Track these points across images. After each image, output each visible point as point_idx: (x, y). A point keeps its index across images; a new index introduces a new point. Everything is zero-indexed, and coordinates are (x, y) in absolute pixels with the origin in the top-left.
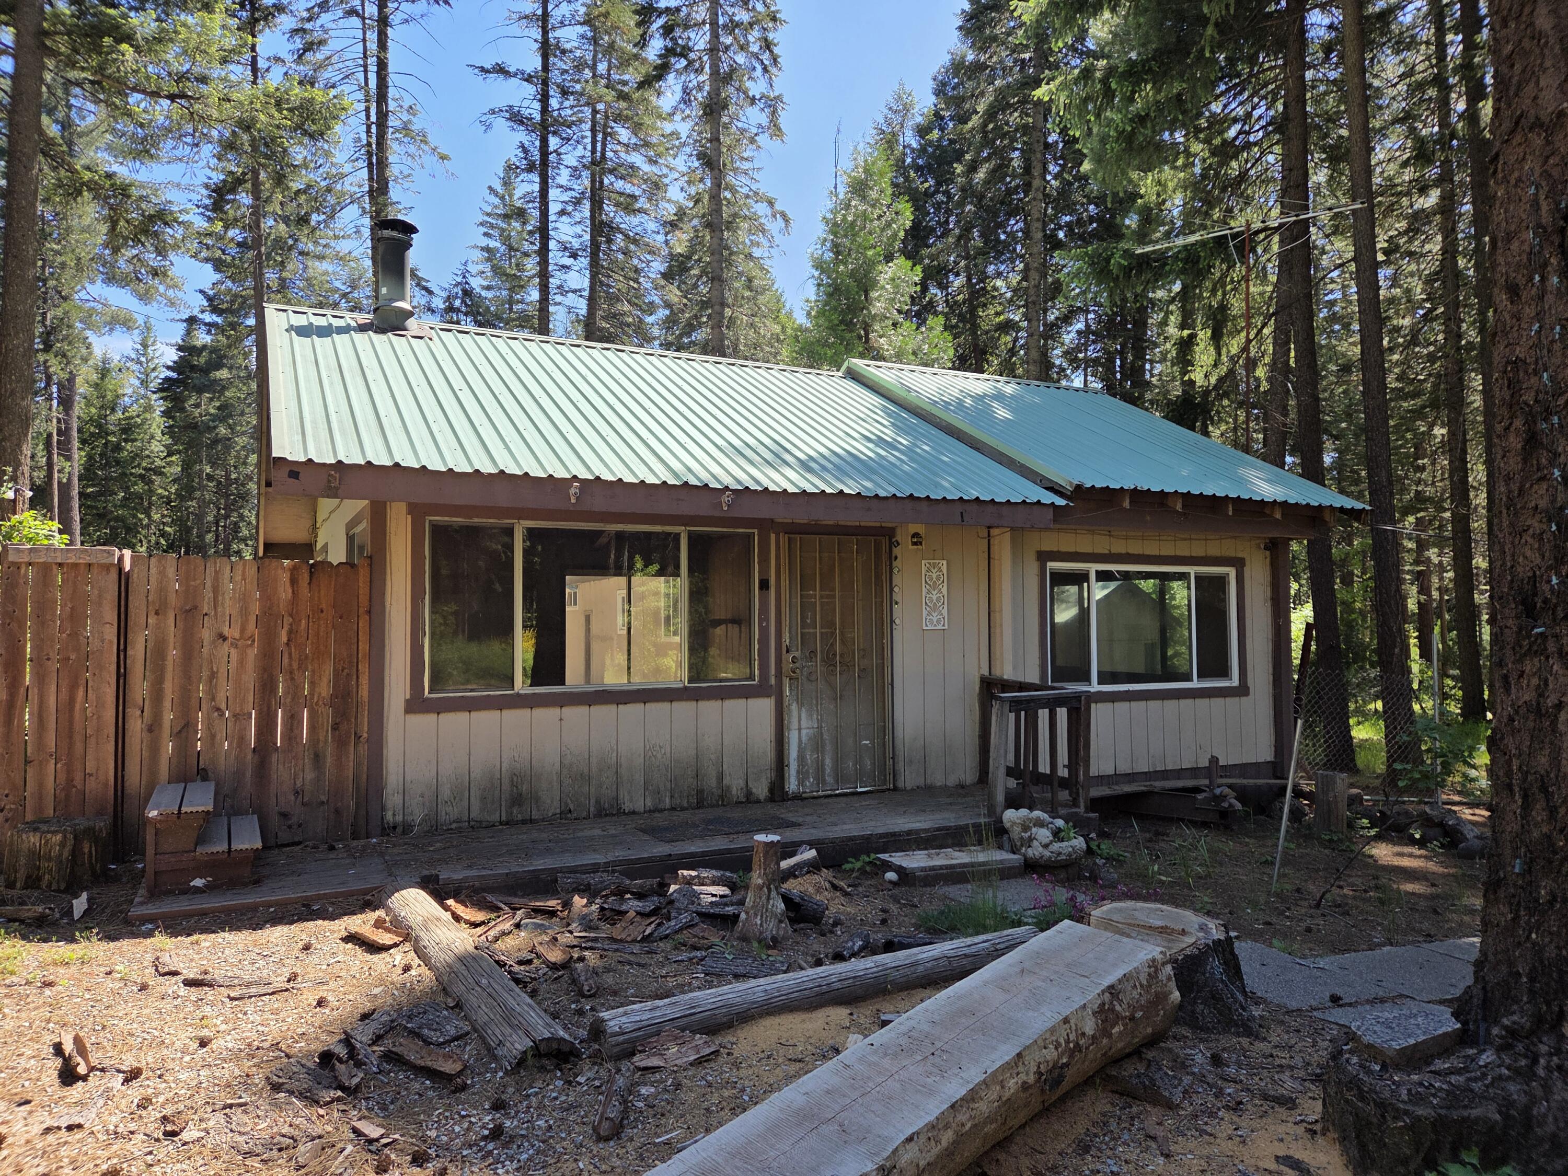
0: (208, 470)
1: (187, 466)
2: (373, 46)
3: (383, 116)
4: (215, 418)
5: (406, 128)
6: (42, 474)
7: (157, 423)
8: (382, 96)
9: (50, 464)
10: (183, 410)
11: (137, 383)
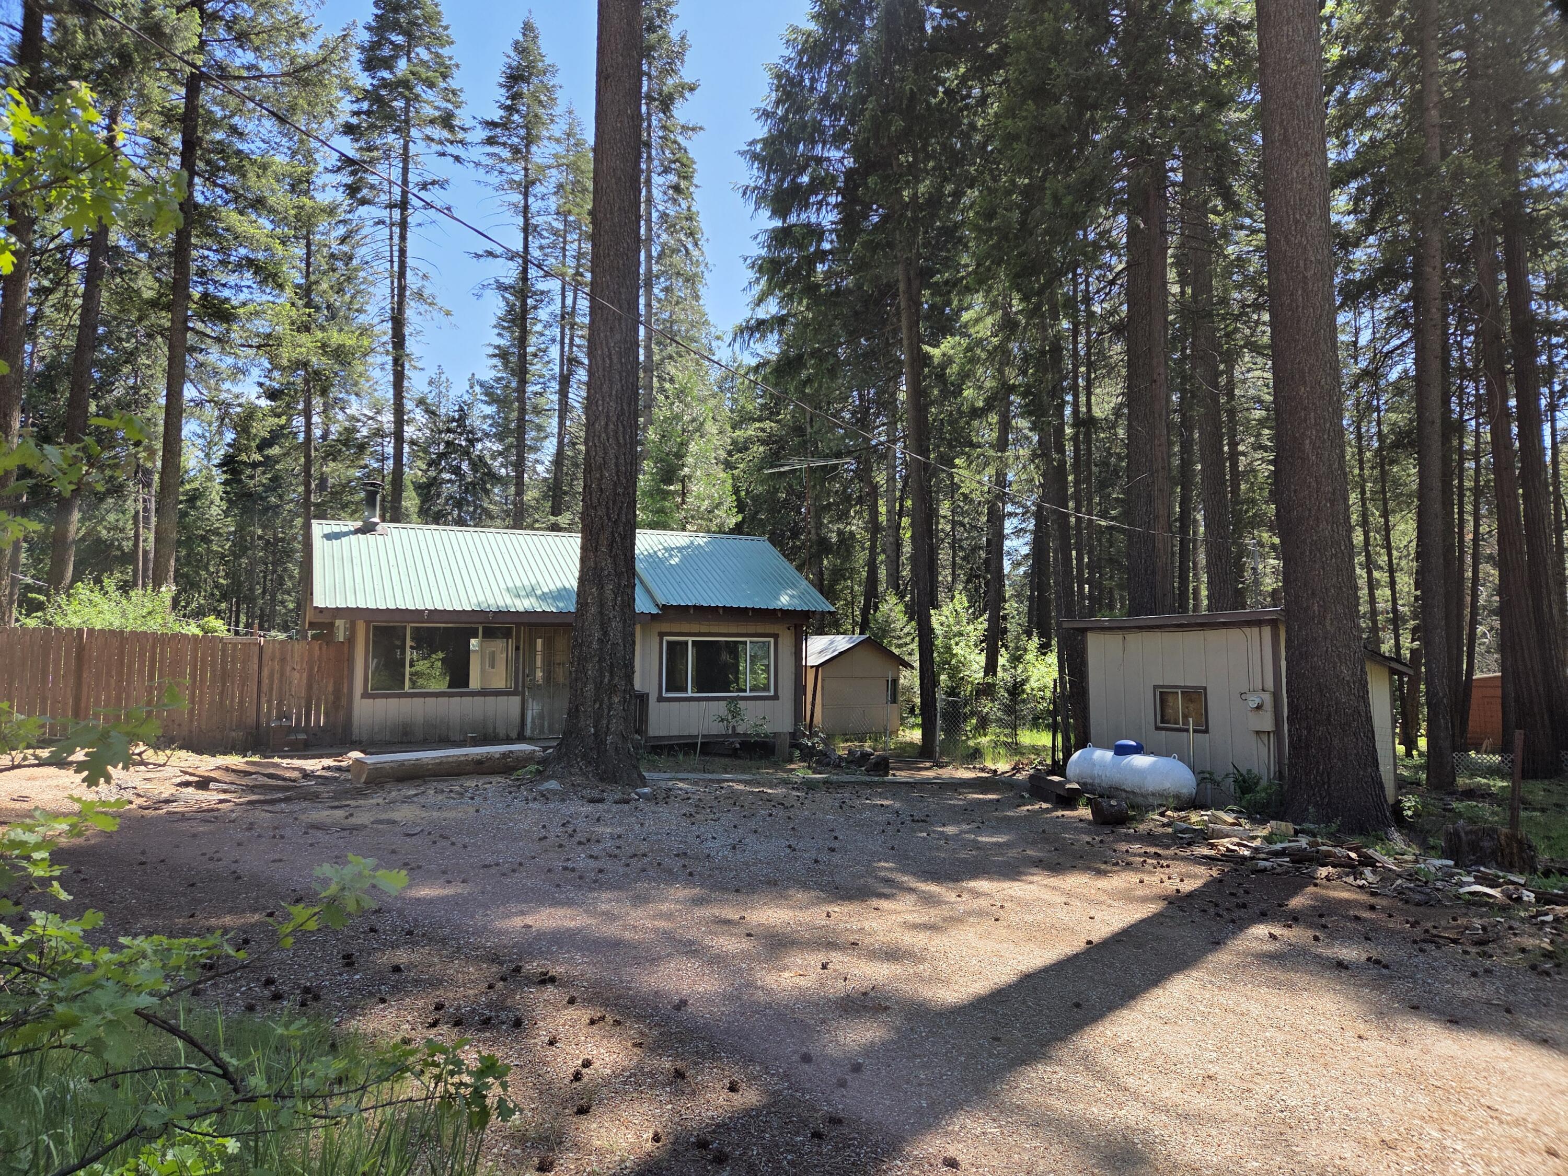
0: (260, 532)
1: (241, 528)
2: (396, 240)
3: (402, 289)
4: (267, 489)
5: (419, 295)
6: (131, 543)
7: (216, 490)
8: (402, 274)
9: (137, 536)
10: (240, 481)
11: (202, 455)
